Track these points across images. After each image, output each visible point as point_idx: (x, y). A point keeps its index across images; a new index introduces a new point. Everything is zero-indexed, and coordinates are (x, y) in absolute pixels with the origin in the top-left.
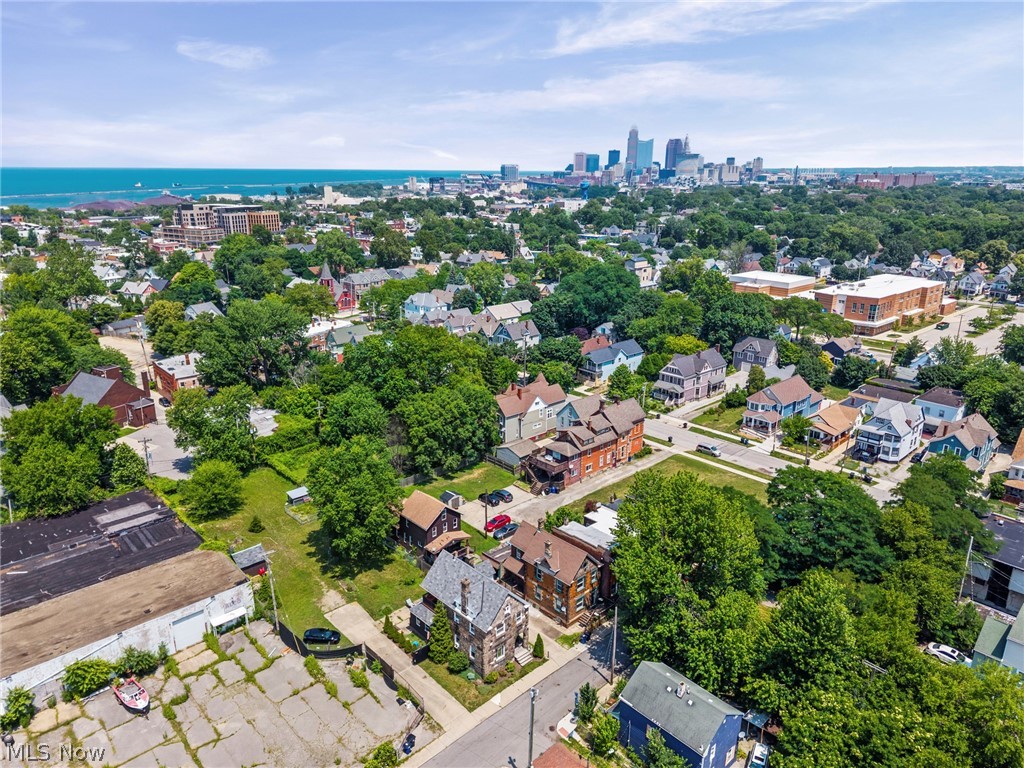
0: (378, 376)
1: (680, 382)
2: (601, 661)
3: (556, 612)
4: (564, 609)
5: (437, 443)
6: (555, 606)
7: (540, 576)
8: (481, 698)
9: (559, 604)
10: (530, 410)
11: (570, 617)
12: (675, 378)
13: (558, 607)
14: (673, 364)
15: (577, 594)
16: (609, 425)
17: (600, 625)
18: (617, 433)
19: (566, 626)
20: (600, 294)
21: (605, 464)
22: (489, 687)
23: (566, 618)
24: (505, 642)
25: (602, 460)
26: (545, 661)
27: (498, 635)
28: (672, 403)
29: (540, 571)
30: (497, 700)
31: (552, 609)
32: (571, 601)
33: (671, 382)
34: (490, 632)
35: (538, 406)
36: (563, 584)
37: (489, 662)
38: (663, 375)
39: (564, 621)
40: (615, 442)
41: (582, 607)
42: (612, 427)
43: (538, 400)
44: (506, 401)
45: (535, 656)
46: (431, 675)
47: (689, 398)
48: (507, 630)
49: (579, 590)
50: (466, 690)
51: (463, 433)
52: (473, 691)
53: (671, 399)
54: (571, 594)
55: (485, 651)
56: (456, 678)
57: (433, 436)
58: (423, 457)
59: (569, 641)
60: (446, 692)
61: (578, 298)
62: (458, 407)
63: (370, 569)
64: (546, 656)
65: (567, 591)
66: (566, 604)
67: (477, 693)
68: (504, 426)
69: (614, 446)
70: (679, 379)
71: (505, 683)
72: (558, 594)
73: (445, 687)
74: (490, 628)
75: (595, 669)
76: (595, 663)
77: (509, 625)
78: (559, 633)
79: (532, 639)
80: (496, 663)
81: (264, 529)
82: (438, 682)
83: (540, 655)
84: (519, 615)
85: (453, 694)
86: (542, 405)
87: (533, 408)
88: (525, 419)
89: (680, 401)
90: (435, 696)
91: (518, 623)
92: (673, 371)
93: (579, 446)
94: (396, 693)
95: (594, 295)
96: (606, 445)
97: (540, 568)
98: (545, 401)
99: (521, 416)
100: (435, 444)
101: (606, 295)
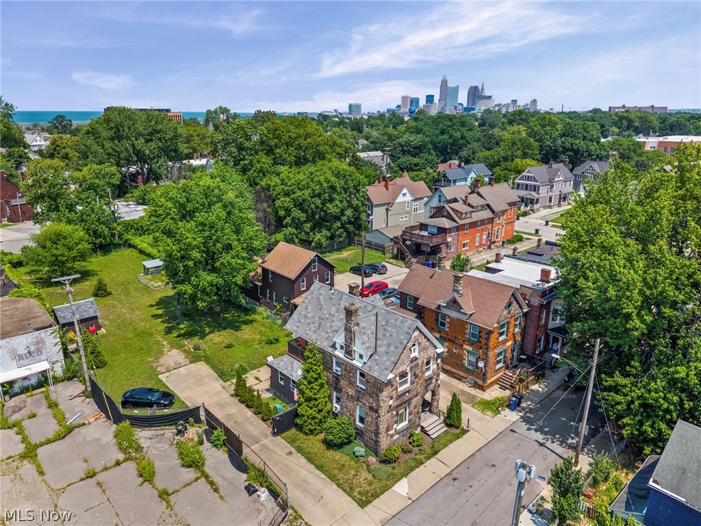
0: (244, 159)
1: (536, 189)
2: (546, 433)
3: (468, 371)
4: (481, 364)
5: (304, 215)
6: (466, 363)
7: (443, 324)
8: (376, 484)
9: (473, 359)
10: (397, 201)
11: (488, 375)
12: (531, 185)
13: (470, 363)
14: (529, 172)
15: (498, 344)
16: (485, 202)
17: (528, 388)
18: (493, 212)
19: (482, 388)
20: (446, 137)
21: (481, 245)
22: (388, 468)
23: (484, 377)
24: (409, 402)
25: (477, 239)
26: (464, 432)
27: (401, 389)
28: (528, 208)
29: (444, 316)
30: (402, 487)
31: (461, 367)
32: (491, 354)
33: (526, 189)
34: (390, 383)
35: (405, 197)
36: (481, 330)
37: (388, 429)
38: (518, 184)
39: (480, 382)
40: (491, 221)
41: (501, 365)
42: (488, 205)
43: (405, 191)
44: (375, 192)
45: (448, 425)
46: (300, 450)
47: (544, 204)
48: (412, 383)
49: (501, 339)
50: (353, 472)
51: (332, 209)
52: (365, 475)
53: (526, 205)
54: (491, 344)
55: (382, 412)
56: (337, 455)
57: (300, 205)
58: (290, 229)
59: (493, 407)
60: (323, 476)
61: (427, 139)
62: (328, 181)
63: (224, 329)
64: (464, 425)
65: (487, 339)
66: (486, 360)
67: (370, 477)
68: (372, 215)
69: (490, 226)
70: (535, 186)
71: (412, 463)
72: (472, 344)
73: (319, 468)
74: (391, 376)
75: (542, 445)
76: (539, 437)
77: (416, 376)
78: (474, 397)
79: (444, 402)
80: (397, 432)
81: (109, 294)
82: (310, 460)
83: (457, 424)
84: (428, 363)
85: (333, 478)
86: (409, 198)
87: (400, 199)
88: (393, 209)
89: (536, 207)
90: (304, 481)
91: (428, 374)
92: (528, 178)
93: (457, 219)
94: (245, 476)
95: (440, 137)
96: (483, 222)
97: (445, 311)
98: (412, 194)
99: (388, 205)
100: (303, 216)
101: (451, 137)
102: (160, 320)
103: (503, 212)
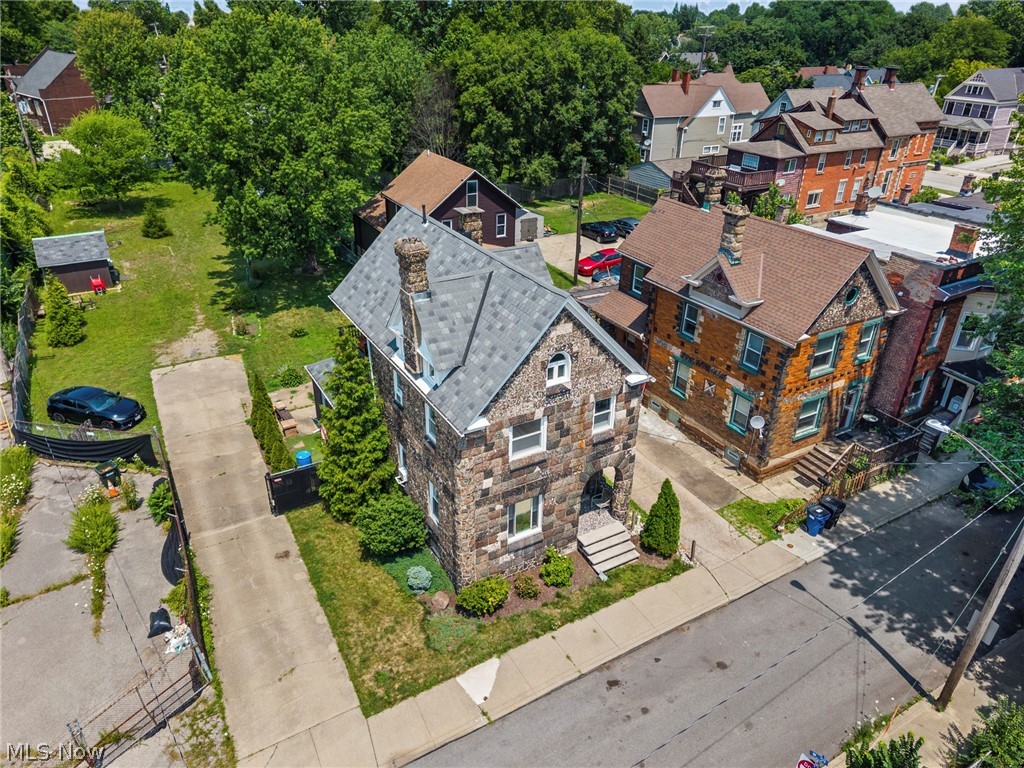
0: (430, 24)
1: (985, 113)
2: (877, 603)
3: (729, 433)
4: (758, 424)
5: (509, 121)
6: (727, 415)
7: (691, 328)
8: (425, 663)
9: (743, 407)
10: (702, 114)
11: (773, 448)
12: (977, 106)
13: (736, 415)
14: (979, 78)
15: (807, 383)
16: (868, 115)
17: (865, 487)
18: (883, 136)
19: (755, 475)
20: (831, 22)
21: (846, 201)
22: (469, 626)
23: (762, 451)
24: (544, 486)
25: (841, 189)
26: (679, 568)
27: (515, 457)
28: (963, 151)
29: (694, 311)
30: (479, 682)
31: (717, 423)
32: (785, 403)
33: (966, 113)
34: (478, 439)
35: (716, 110)
36: (769, 344)
37: (480, 541)
38: (951, 105)
39: (752, 461)
40: (875, 154)
41: (811, 429)
42: (875, 123)
43: (719, 96)
44: (660, 97)
45: (647, 549)
46: (307, 552)
47: (996, 145)
48: (552, 446)
49: (815, 372)
50: (387, 622)
51: (566, 114)
52: (412, 635)
53: (960, 145)
54: (788, 380)
55: (462, 502)
56: (375, 576)
57: (504, 102)
58: (481, 145)
59: (771, 521)
60: (322, 619)
61: (793, 27)
62: (561, 59)
63: (309, 305)
64: (682, 554)
65: (780, 367)
66: (770, 415)
67: (418, 642)
68: (649, 137)
69: (871, 165)
70: (985, 107)
71: (526, 623)
72: (744, 377)
73: (325, 598)
74: (482, 423)
75: (861, 632)
76: (860, 609)
77: (562, 430)
78: (730, 491)
79: (644, 493)
80: (506, 548)
81: (168, 234)
82: (316, 578)
83: (664, 548)
84: (602, 405)
85: (339, 628)
86: (725, 111)
87: (708, 111)
88: (691, 130)
89: (978, 148)
90: (278, 625)
91: (597, 430)
92: (975, 91)
93: (803, 142)
94: (168, 588)
95: (819, 24)
96: (858, 154)
97: (697, 298)
98: (732, 103)
99: (683, 121)
100: (507, 123)
101: (840, 24)
102: (218, 280)
103: (906, 139)
